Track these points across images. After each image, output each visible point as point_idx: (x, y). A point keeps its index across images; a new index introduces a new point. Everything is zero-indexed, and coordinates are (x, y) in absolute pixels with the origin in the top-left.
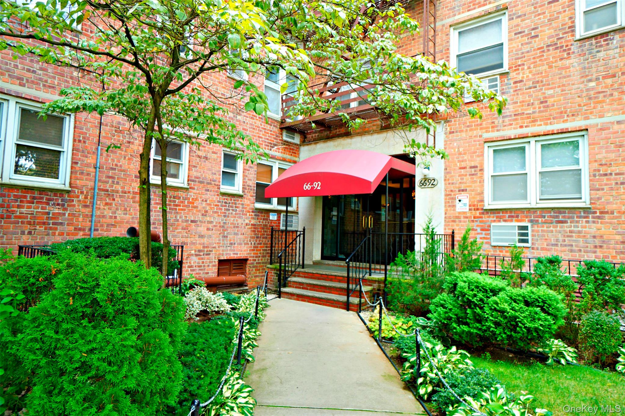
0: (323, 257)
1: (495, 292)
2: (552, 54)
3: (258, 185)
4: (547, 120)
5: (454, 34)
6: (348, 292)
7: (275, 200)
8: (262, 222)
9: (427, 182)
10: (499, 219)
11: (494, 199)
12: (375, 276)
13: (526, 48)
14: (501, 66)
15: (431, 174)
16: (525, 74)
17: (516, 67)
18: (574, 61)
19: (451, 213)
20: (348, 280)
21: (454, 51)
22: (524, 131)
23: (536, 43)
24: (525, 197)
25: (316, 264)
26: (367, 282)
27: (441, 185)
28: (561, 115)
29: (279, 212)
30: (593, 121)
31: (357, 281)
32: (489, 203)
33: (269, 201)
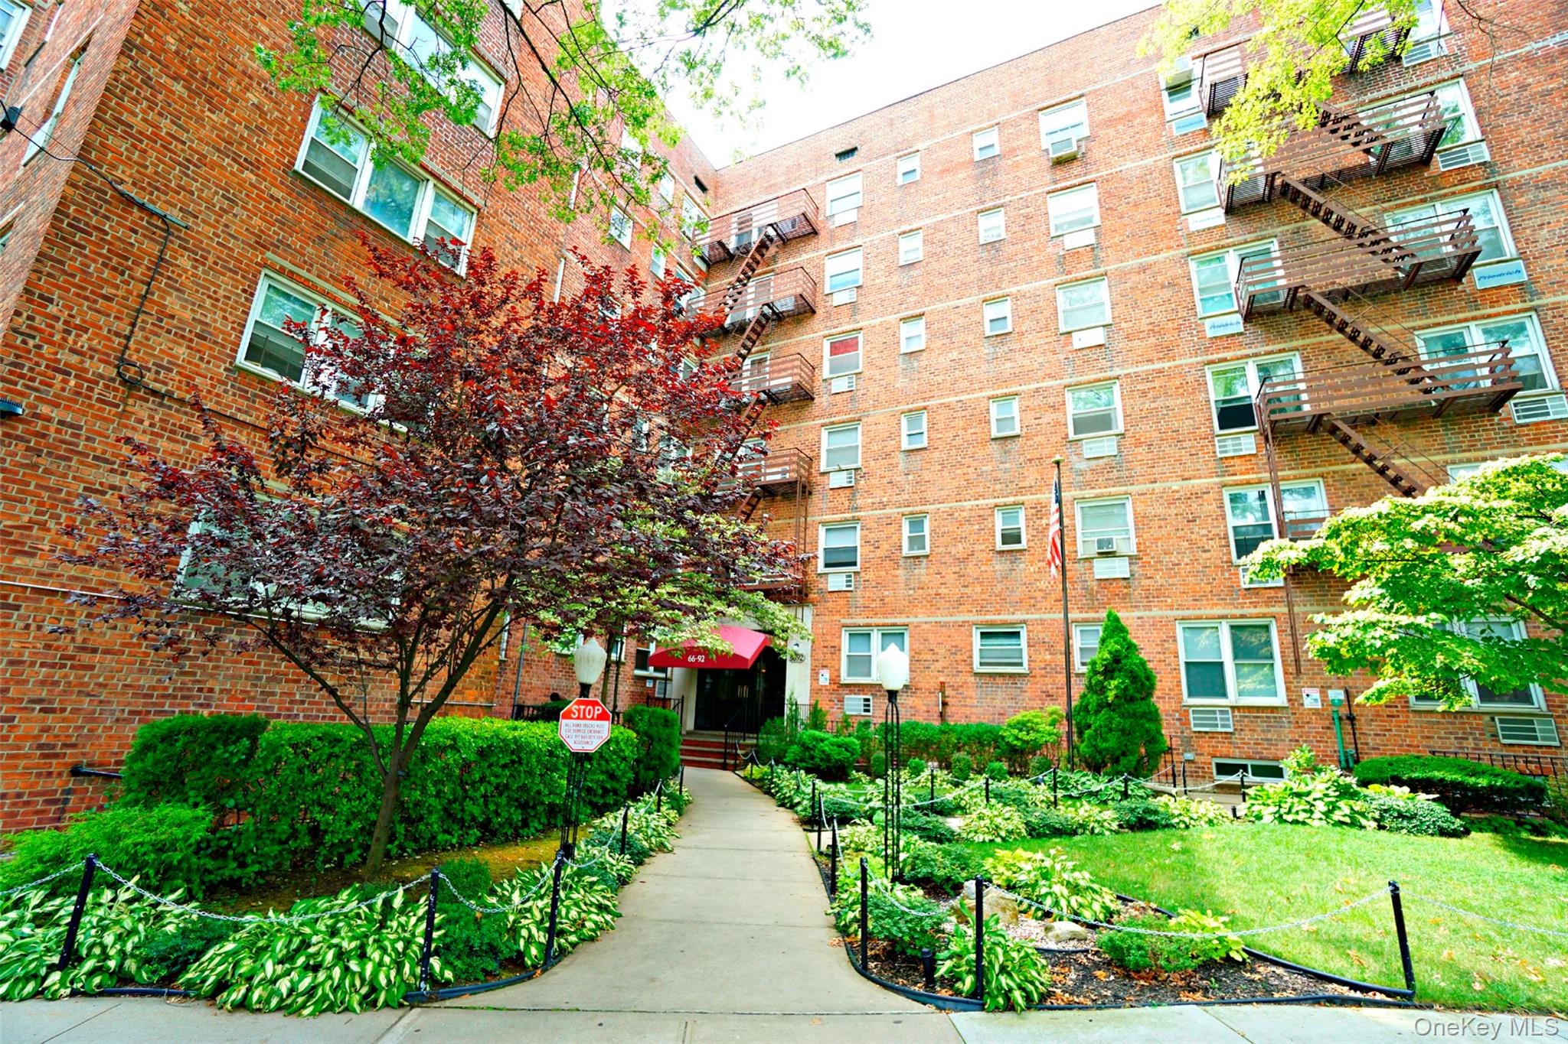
0: (697, 727)
1: (822, 740)
2: (887, 564)
3: (638, 651)
4: (885, 614)
5: (822, 530)
6: (725, 756)
7: (651, 668)
8: (639, 690)
9: (797, 657)
10: (851, 692)
11: (849, 675)
12: (749, 742)
13: (871, 555)
14: (854, 564)
15: (799, 650)
16: (870, 576)
17: (865, 569)
18: (900, 572)
19: (815, 685)
20: (726, 745)
21: (822, 545)
22: (869, 621)
23: (878, 553)
24: (869, 675)
25: (689, 733)
26: (742, 747)
27: (808, 661)
28: (893, 612)
29: (655, 679)
30: (912, 619)
31: (734, 746)
32: (845, 679)
33: (645, 668)
